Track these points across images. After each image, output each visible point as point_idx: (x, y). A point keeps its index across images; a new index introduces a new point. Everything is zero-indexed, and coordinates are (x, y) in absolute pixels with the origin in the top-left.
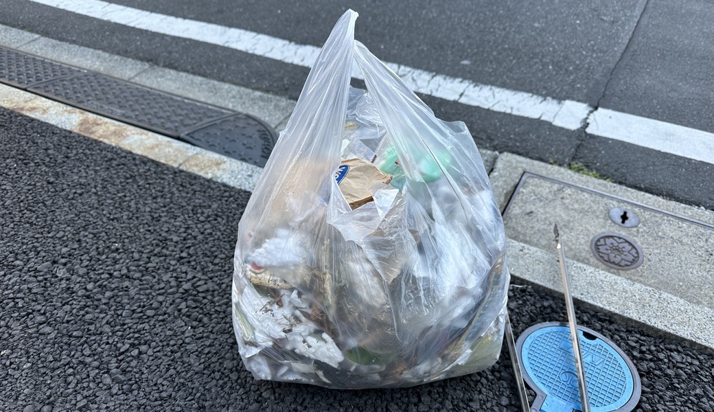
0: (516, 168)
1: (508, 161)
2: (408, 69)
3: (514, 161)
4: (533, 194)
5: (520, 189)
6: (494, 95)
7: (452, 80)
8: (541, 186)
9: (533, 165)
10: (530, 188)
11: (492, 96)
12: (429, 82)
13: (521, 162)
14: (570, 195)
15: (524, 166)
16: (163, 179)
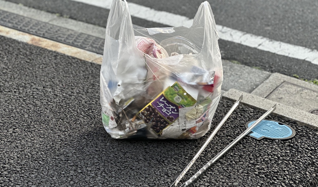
0: (280, 80)
1: (276, 76)
2: (229, 29)
3: (280, 77)
4: (285, 91)
5: (279, 88)
6: (280, 46)
7: (256, 37)
8: (291, 88)
9: (290, 79)
10: (285, 88)
11: (279, 47)
12: (241, 37)
13: (284, 78)
14: (306, 93)
16: (85, 65)
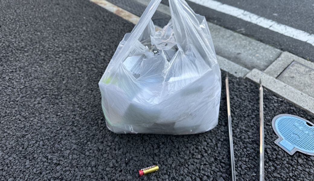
0: (290, 58)
1: (287, 55)
2: (248, 13)
3: (290, 56)
4: (296, 70)
5: (290, 67)
8: (300, 68)
9: (298, 59)
10: (295, 67)
11: (285, 29)
13: (293, 57)
15: (294, 58)
